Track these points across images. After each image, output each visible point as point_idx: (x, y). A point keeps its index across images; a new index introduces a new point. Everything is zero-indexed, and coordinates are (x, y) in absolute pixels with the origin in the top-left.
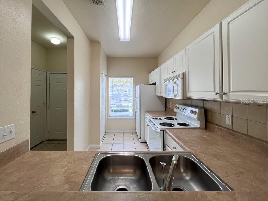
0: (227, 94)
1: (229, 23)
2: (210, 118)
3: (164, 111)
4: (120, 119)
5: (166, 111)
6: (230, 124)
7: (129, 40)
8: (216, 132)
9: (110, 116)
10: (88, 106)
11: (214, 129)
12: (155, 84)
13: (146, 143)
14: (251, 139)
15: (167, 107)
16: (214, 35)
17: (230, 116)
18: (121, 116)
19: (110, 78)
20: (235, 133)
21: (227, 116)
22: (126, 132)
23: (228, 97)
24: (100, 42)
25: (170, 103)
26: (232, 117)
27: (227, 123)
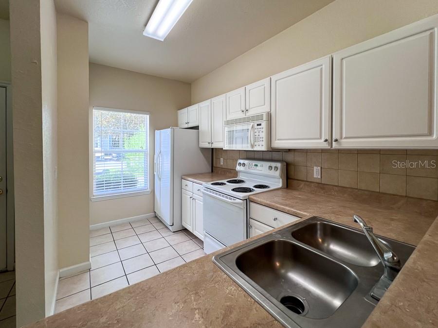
0: (339, 140)
1: (343, 59)
2: (292, 173)
3: (209, 173)
4: (123, 196)
5: (212, 171)
6: (319, 177)
7: (163, 40)
8: (301, 188)
9: (94, 194)
10: (56, 173)
11: (298, 187)
12: (197, 128)
13: (185, 230)
14: (343, 189)
15: (214, 165)
16: (321, 69)
17: (319, 168)
18: (122, 191)
19: (95, 109)
20: (325, 186)
21: (315, 168)
22: (135, 222)
23: (340, 144)
24: (87, 22)
25: (222, 159)
26: (321, 168)
27: (315, 176)
